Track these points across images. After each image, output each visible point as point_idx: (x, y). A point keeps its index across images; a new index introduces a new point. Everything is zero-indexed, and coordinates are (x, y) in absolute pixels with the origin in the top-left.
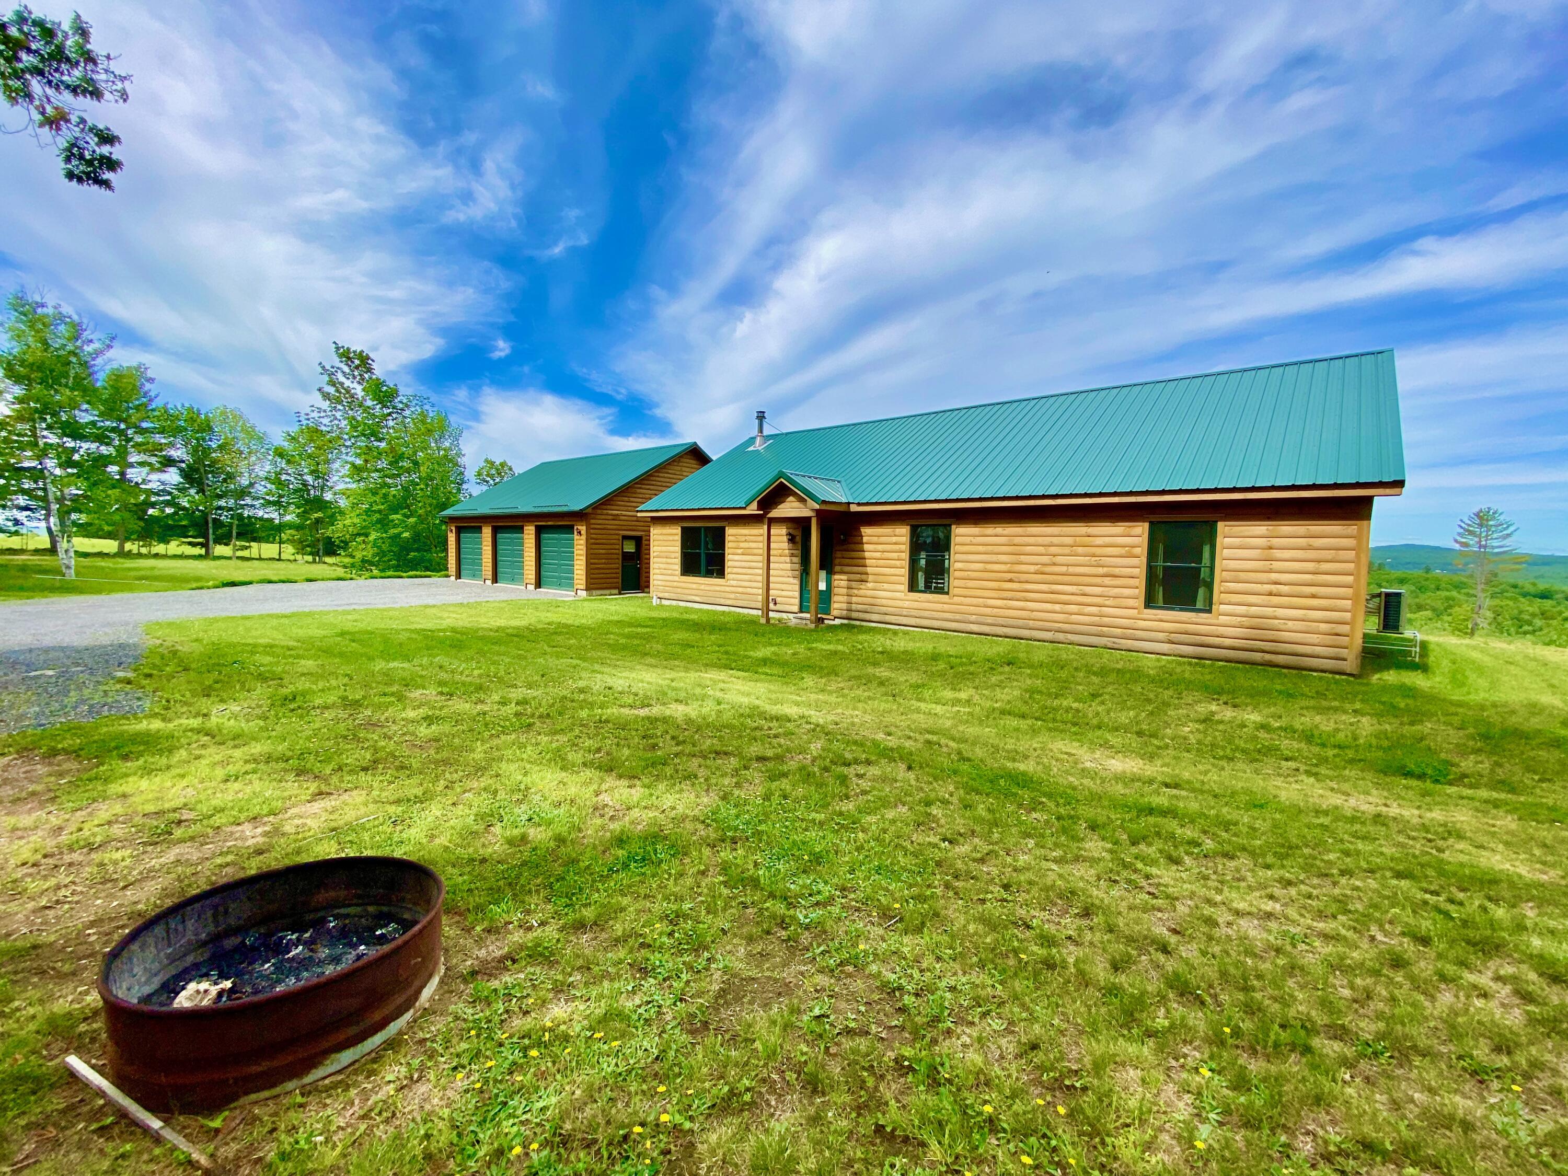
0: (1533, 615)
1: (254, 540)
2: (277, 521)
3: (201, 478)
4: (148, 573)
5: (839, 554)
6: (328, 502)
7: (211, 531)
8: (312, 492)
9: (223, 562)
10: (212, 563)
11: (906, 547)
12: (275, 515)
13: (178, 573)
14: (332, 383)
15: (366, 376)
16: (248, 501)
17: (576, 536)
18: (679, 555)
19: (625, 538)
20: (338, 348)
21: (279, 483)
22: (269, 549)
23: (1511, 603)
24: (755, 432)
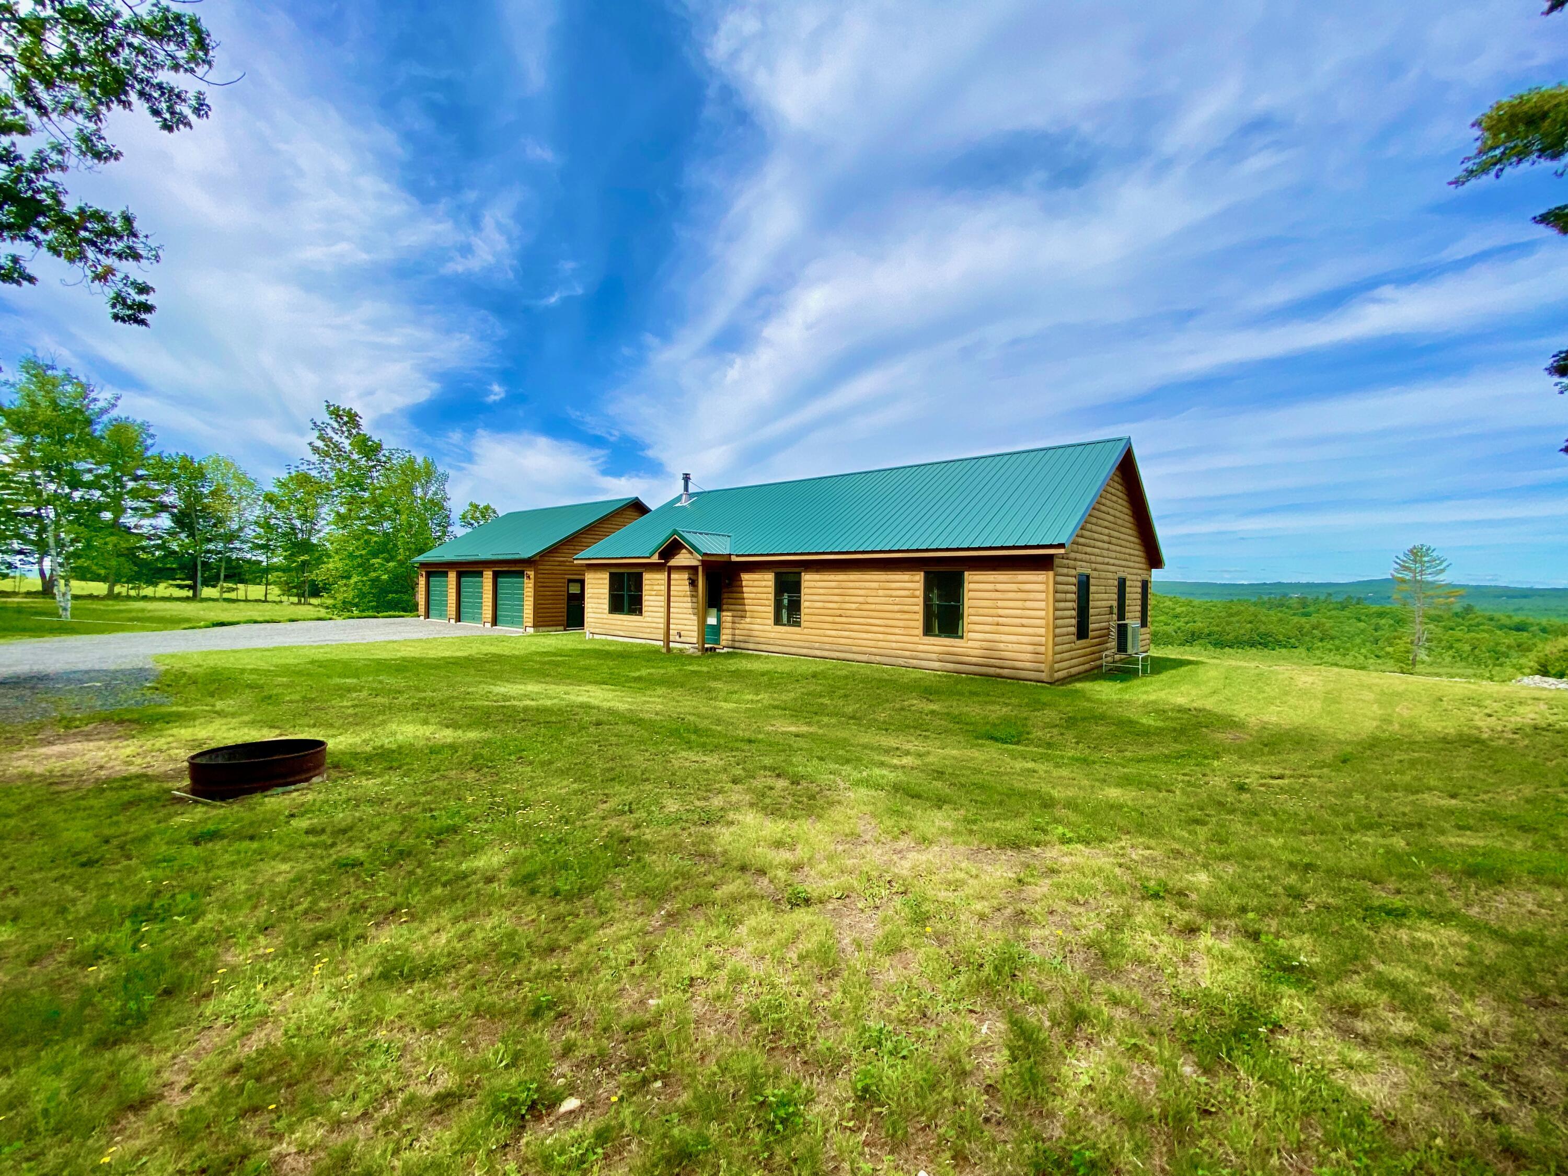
0: (1509, 647)
1: (242, 581)
2: (264, 564)
3: (192, 523)
4: (140, 615)
5: (726, 595)
6: (314, 545)
7: (199, 574)
8: (300, 535)
9: (211, 604)
10: (199, 605)
11: (772, 590)
12: (262, 558)
13: (167, 614)
14: (321, 438)
15: (354, 431)
16: (237, 544)
17: (526, 580)
18: (607, 596)
19: (570, 581)
20: (328, 407)
21: (268, 527)
22: (256, 591)
23: (1486, 635)
24: (682, 491)
